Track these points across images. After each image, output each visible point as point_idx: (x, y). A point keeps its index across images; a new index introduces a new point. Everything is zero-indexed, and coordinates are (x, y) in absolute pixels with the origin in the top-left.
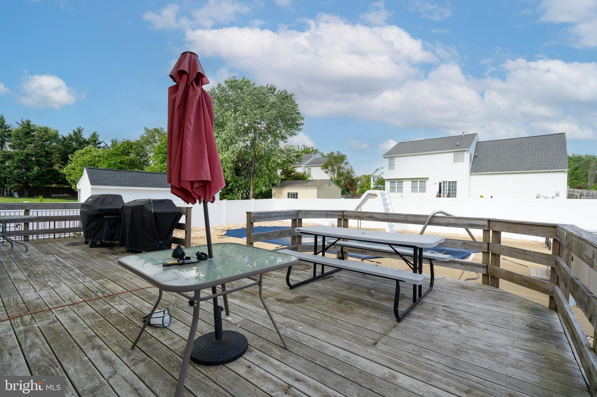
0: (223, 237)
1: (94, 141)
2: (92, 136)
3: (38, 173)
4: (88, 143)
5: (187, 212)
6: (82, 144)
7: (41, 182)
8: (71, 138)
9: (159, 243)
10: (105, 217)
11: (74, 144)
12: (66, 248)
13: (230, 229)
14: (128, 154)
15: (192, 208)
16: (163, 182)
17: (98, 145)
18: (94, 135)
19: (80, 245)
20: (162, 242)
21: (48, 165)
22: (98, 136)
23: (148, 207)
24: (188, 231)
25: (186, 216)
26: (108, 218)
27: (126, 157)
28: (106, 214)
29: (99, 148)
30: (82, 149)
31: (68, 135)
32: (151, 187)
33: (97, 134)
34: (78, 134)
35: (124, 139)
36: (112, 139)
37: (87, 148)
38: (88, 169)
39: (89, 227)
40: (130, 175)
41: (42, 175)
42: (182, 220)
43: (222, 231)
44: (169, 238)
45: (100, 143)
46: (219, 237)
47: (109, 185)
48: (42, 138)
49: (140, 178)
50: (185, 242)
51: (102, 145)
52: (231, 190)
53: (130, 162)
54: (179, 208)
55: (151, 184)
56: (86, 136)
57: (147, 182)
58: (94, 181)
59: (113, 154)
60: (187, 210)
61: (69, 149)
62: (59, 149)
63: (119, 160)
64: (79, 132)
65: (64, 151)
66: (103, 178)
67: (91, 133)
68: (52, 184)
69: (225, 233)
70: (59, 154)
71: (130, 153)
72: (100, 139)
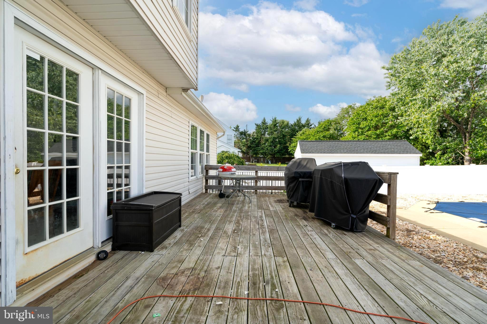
0: (432, 211)
1: (308, 124)
2: (306, 121)
3: (279, 148)
4: (304, 126)
5: (390, 179)
6: (301, 127)
7: (280, 155)
8: (295, 125)
9: (352, 217)
10: (300, 180)
11: (297, 128)
12: (274, 204)
13: (440, 201)
14: (328, 130)
15: (398, 173)
16: (356, 149)
17: (310, 127)
18: (308, 120)
19: (284, 203)
20: (355, 216)
21: (284, 143)
22: (310, 120)
23: (338, 171)
24: (391, 207)
25: (389, 186)
26: (303, 181)
27: (327, 132)
28: (301, 177)
29: (310, 129)
30: (301, 131)
31: (294, 123)
32: (345, 153)
33: (309, 119)
34: (299, 121)
35: (325, 120)
36: (319, 121)
37: (304, 129)
38: (300, 142)
39: (289, 188)
40: (329, 144)
41: (281, 150)
42: (383, 190)
43: (429, 202)
44: (365, 212)
45: (311, 125)
46: (426, 211)
47: (313, 153)
48: (281, 127)
49: (336, 146)
50: (387, 222)
51: (313, 126)
52: (433, 154)
53: (330, 135)
54: (378, 173)
55: (345, 151)
56: (303, 122)
57: (342, 149)
58: (304, 150)
59: (318, 131)
60: (390, 176)
61: (294, 131)
62: (289, 133)
63: (322, 135)
64: (300, 119)
65: (292, 134)
66: (309, 148)
67: (306, 119)
68: (286, 155)
69: (434, 206)
70: (289, 136)
71: (330, 129)
72: (311, 122)
